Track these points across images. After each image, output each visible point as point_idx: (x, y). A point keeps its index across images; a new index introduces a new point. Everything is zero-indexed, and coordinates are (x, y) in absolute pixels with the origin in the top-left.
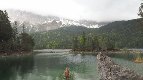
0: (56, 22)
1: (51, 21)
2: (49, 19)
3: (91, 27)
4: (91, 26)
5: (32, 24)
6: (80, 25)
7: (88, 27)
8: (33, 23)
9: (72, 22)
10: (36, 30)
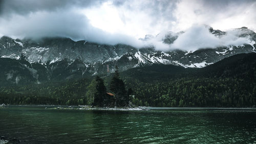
0: (128, 59)
1: (119, 58)
2: (116, 54)
3: (192, 66)
4: (192, 64)
5: (88, 63)
6: (170, 63)
7: (186, 66)
8: (90, 62)
9: (157, 58)
10: (93, 73)
